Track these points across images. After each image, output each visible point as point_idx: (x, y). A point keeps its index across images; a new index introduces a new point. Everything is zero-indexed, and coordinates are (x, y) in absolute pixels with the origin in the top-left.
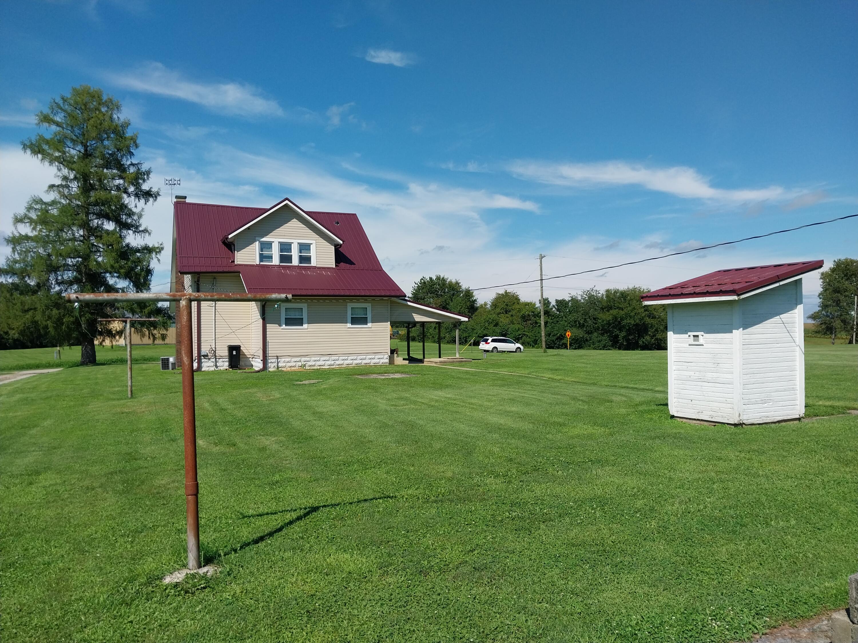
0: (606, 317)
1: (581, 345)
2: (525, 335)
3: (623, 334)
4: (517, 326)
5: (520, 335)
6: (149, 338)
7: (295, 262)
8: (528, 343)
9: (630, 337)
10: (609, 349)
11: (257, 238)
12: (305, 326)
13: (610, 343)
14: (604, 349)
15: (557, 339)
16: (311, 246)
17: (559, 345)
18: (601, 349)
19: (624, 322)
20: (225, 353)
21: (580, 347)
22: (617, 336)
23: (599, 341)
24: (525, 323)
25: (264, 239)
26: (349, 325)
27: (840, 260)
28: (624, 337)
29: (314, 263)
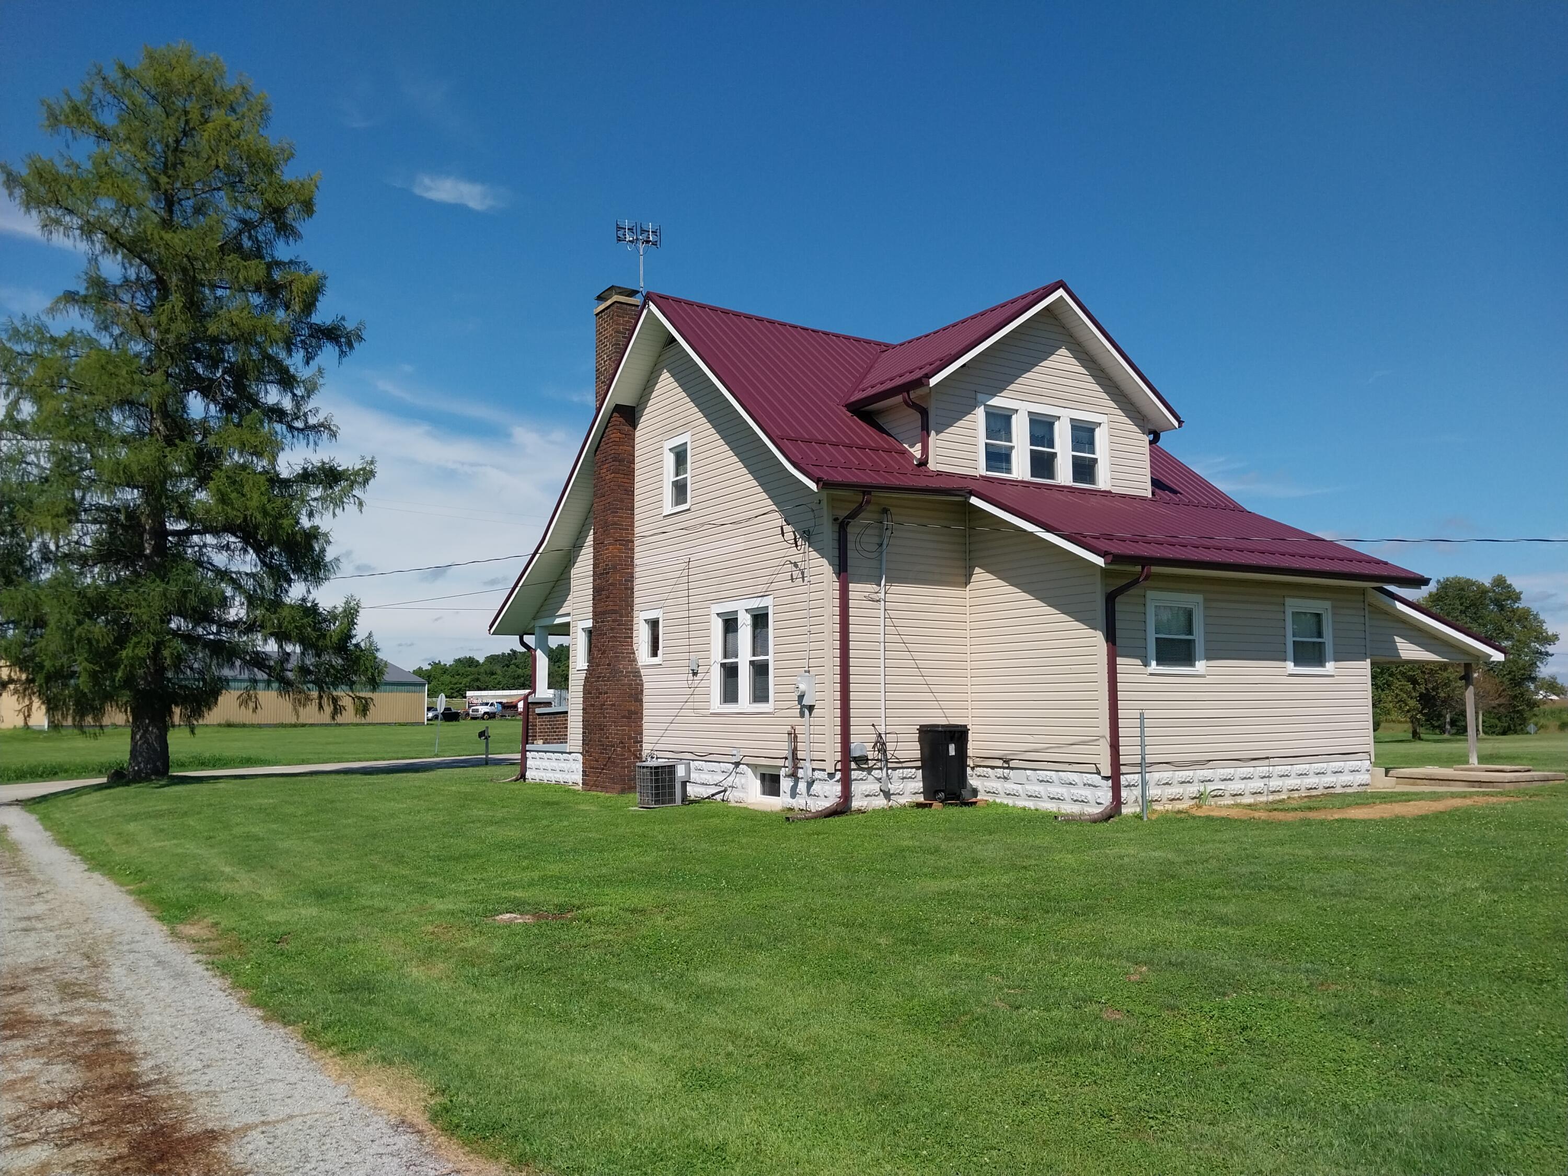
6: (321, 707)
7: (1064, 474)
11: (980, 397)
12: (1201, 666)
16: (1097, 431)
20: (911, 749)
25: (996, 401)
26: (1290, 666)
27: (1448, 579)
29: (1104, 480)
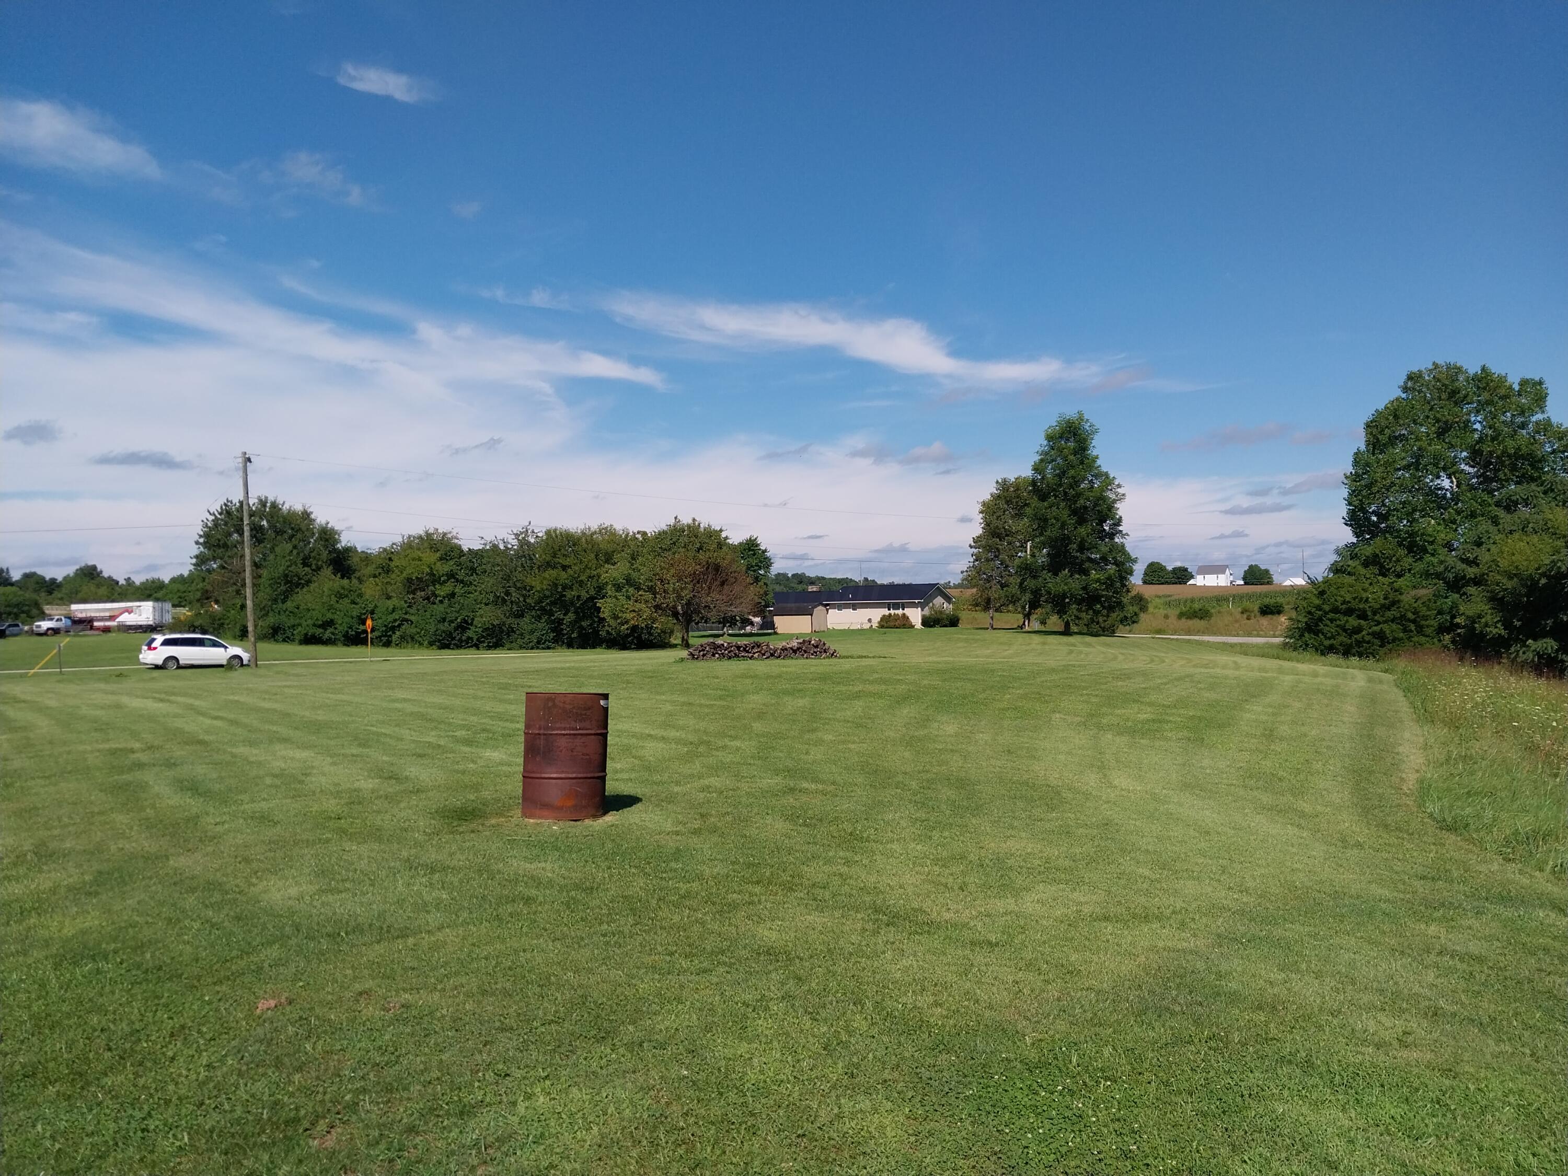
0: (539, 582)
1: (501, 640)
2: (407, 620)
3: (571, 616)
4: (394, 602)
5: (395, 620)
8: (412, 638)
9: (584, 624)
10: (549, 648)
13: (552, 635)
14: (538, 648)
15: (456, 629)
17: (461, 640)
18: (532, 648)
19: (569, 594)
21: (497, 645)
22: (560, 622)
23: (532, 632)
24: (411, 596)
28: (572, 624)
